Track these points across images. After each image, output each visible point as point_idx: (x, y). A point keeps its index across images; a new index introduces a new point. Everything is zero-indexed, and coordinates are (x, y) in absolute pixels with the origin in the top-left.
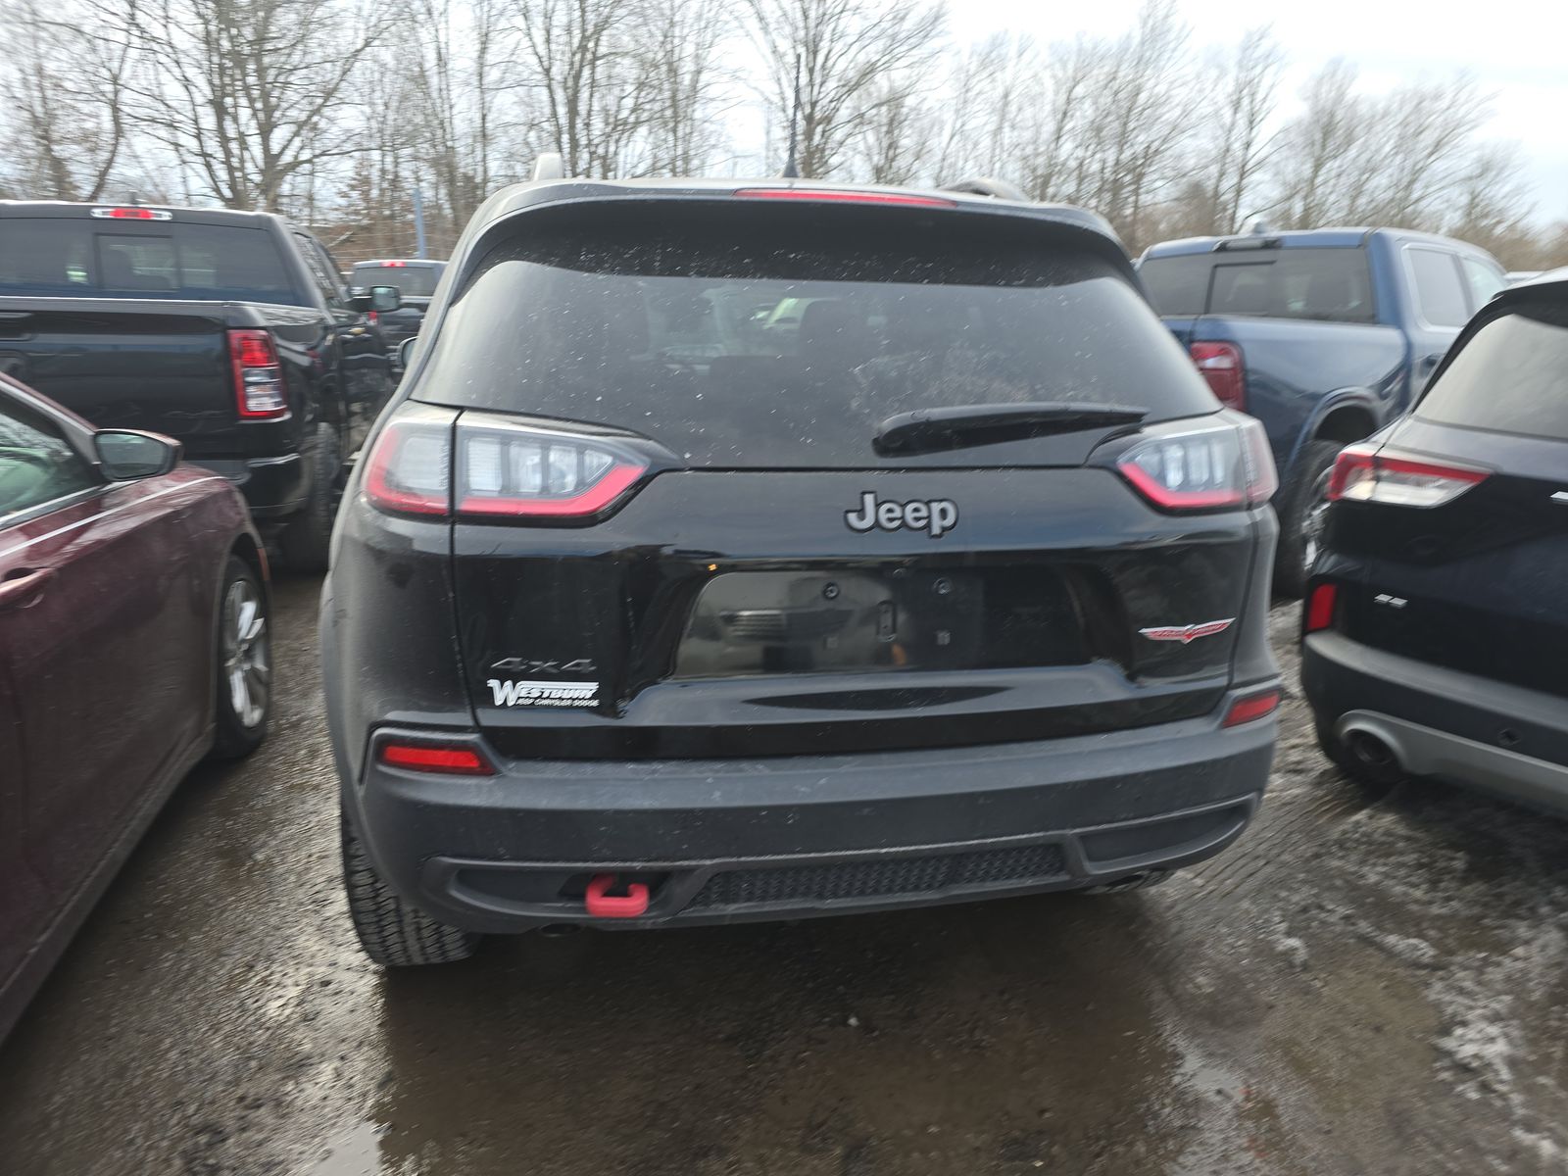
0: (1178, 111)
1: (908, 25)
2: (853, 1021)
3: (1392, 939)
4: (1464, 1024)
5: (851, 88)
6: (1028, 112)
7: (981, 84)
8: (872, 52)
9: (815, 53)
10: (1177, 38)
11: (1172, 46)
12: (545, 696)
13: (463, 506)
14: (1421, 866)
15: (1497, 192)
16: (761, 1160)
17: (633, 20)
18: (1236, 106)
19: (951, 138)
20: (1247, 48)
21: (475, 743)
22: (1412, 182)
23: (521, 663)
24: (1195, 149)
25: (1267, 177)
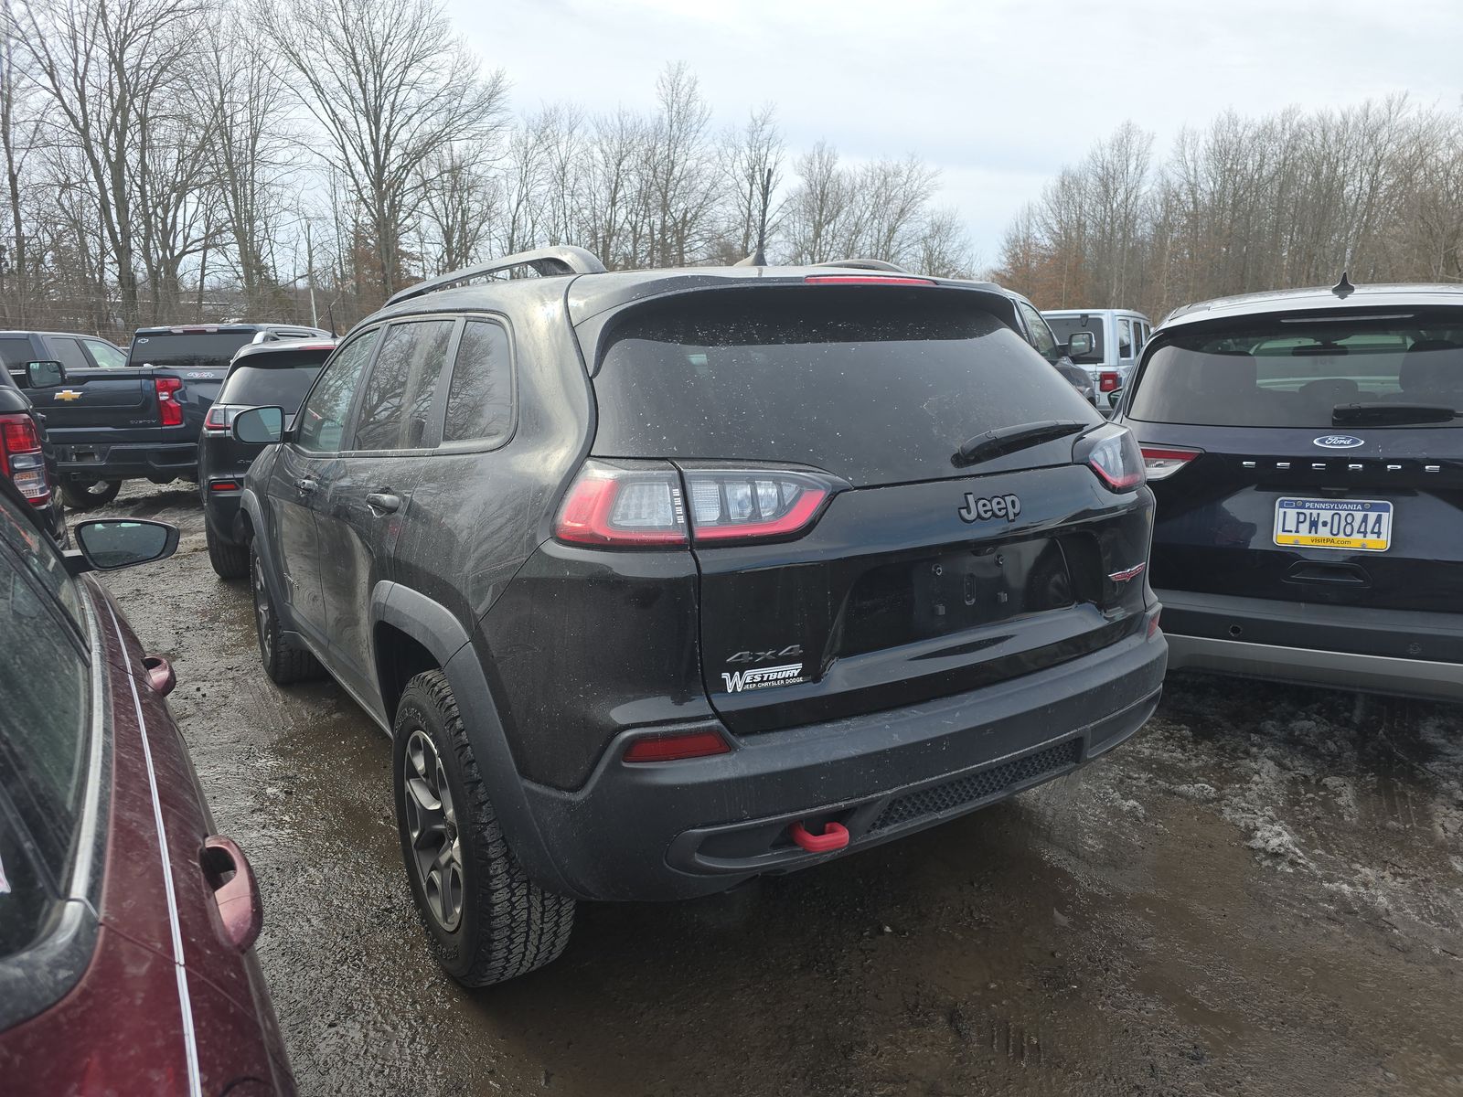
0: (707, 184)
1: (467, 101)
2: (888, 929)
3: (1184, 788)
4: (1257, 829)
5: (416, 155)
6: (583, 182)
7: (539, 156)
8: (433, 125)
9: (377, 123)
10: (699, 121)
11: (695, 127)
12: (765, 679)
13: (699, 535)
14: (1167, 739)
15: (950, 248)
16: (892, 1042)
17: (179, 83)
18: (752, 178)
19: (518, 205)
20: (754, 130)
21: (718, 727)
22: (889, 239)
23: (750, 656)
24: (725, 215)
25: (781, 237)
